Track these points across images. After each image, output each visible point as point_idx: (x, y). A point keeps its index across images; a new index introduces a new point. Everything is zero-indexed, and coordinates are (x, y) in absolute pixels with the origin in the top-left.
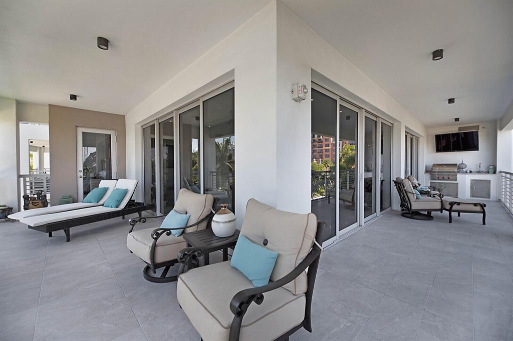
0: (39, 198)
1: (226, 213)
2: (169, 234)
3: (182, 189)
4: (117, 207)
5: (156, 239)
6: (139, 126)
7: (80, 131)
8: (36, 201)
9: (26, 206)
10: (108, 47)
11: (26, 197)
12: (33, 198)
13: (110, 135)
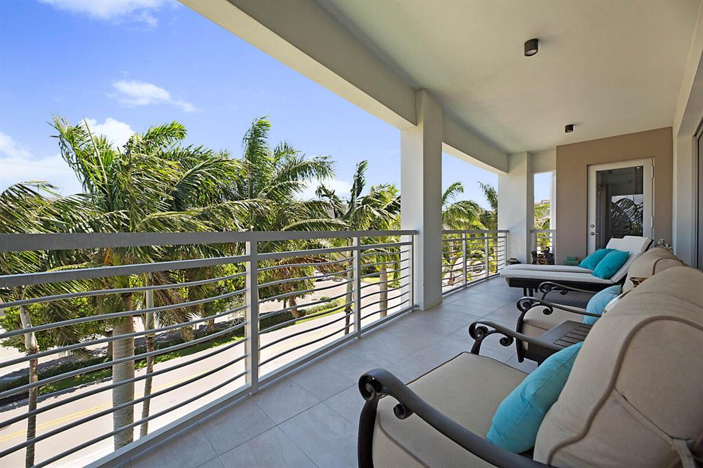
0: (546, 255)
4: (607, 278)
5: (524, 311)
6: (689, 138)
8: (543, 259)
9: (534, 263)
10: (537, 49)
11: (535, 254)
12: (541, 256)
13: (643, 167)
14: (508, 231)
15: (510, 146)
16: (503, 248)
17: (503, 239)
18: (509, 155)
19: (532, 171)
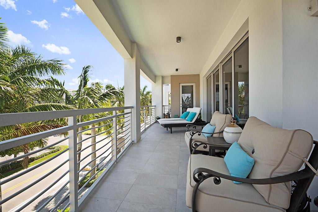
0: (168, 115)
1: (234, 127)
2: (199, 135)
3: (217, 111)
4: (191, 121)
5: (192, 136)
6: (205, 78)
7: (181, 85)
8: (167, 116)
9: (164, 118)
10: (180, 41)
11: (164, 114)
12: (166, 115)
13: (193, 86)
14: (155, 106)
15: (158, 73)
16: (154, 113)
17: (154, 109)
18: (155, 76)
19: (163, 83)
